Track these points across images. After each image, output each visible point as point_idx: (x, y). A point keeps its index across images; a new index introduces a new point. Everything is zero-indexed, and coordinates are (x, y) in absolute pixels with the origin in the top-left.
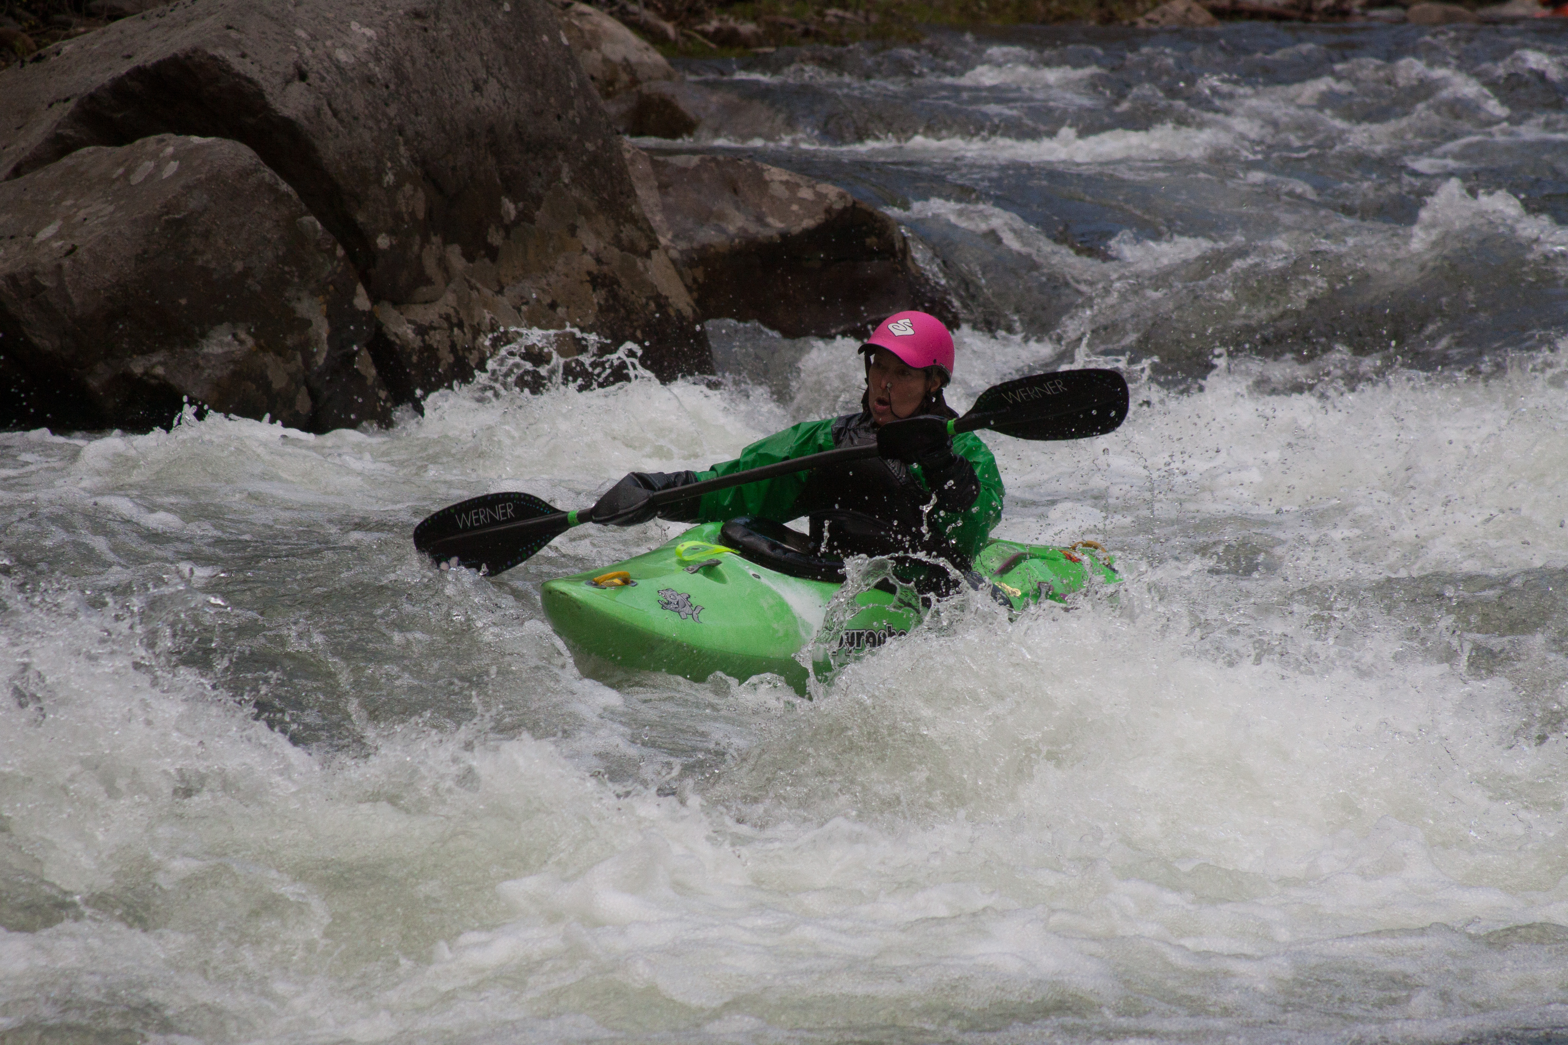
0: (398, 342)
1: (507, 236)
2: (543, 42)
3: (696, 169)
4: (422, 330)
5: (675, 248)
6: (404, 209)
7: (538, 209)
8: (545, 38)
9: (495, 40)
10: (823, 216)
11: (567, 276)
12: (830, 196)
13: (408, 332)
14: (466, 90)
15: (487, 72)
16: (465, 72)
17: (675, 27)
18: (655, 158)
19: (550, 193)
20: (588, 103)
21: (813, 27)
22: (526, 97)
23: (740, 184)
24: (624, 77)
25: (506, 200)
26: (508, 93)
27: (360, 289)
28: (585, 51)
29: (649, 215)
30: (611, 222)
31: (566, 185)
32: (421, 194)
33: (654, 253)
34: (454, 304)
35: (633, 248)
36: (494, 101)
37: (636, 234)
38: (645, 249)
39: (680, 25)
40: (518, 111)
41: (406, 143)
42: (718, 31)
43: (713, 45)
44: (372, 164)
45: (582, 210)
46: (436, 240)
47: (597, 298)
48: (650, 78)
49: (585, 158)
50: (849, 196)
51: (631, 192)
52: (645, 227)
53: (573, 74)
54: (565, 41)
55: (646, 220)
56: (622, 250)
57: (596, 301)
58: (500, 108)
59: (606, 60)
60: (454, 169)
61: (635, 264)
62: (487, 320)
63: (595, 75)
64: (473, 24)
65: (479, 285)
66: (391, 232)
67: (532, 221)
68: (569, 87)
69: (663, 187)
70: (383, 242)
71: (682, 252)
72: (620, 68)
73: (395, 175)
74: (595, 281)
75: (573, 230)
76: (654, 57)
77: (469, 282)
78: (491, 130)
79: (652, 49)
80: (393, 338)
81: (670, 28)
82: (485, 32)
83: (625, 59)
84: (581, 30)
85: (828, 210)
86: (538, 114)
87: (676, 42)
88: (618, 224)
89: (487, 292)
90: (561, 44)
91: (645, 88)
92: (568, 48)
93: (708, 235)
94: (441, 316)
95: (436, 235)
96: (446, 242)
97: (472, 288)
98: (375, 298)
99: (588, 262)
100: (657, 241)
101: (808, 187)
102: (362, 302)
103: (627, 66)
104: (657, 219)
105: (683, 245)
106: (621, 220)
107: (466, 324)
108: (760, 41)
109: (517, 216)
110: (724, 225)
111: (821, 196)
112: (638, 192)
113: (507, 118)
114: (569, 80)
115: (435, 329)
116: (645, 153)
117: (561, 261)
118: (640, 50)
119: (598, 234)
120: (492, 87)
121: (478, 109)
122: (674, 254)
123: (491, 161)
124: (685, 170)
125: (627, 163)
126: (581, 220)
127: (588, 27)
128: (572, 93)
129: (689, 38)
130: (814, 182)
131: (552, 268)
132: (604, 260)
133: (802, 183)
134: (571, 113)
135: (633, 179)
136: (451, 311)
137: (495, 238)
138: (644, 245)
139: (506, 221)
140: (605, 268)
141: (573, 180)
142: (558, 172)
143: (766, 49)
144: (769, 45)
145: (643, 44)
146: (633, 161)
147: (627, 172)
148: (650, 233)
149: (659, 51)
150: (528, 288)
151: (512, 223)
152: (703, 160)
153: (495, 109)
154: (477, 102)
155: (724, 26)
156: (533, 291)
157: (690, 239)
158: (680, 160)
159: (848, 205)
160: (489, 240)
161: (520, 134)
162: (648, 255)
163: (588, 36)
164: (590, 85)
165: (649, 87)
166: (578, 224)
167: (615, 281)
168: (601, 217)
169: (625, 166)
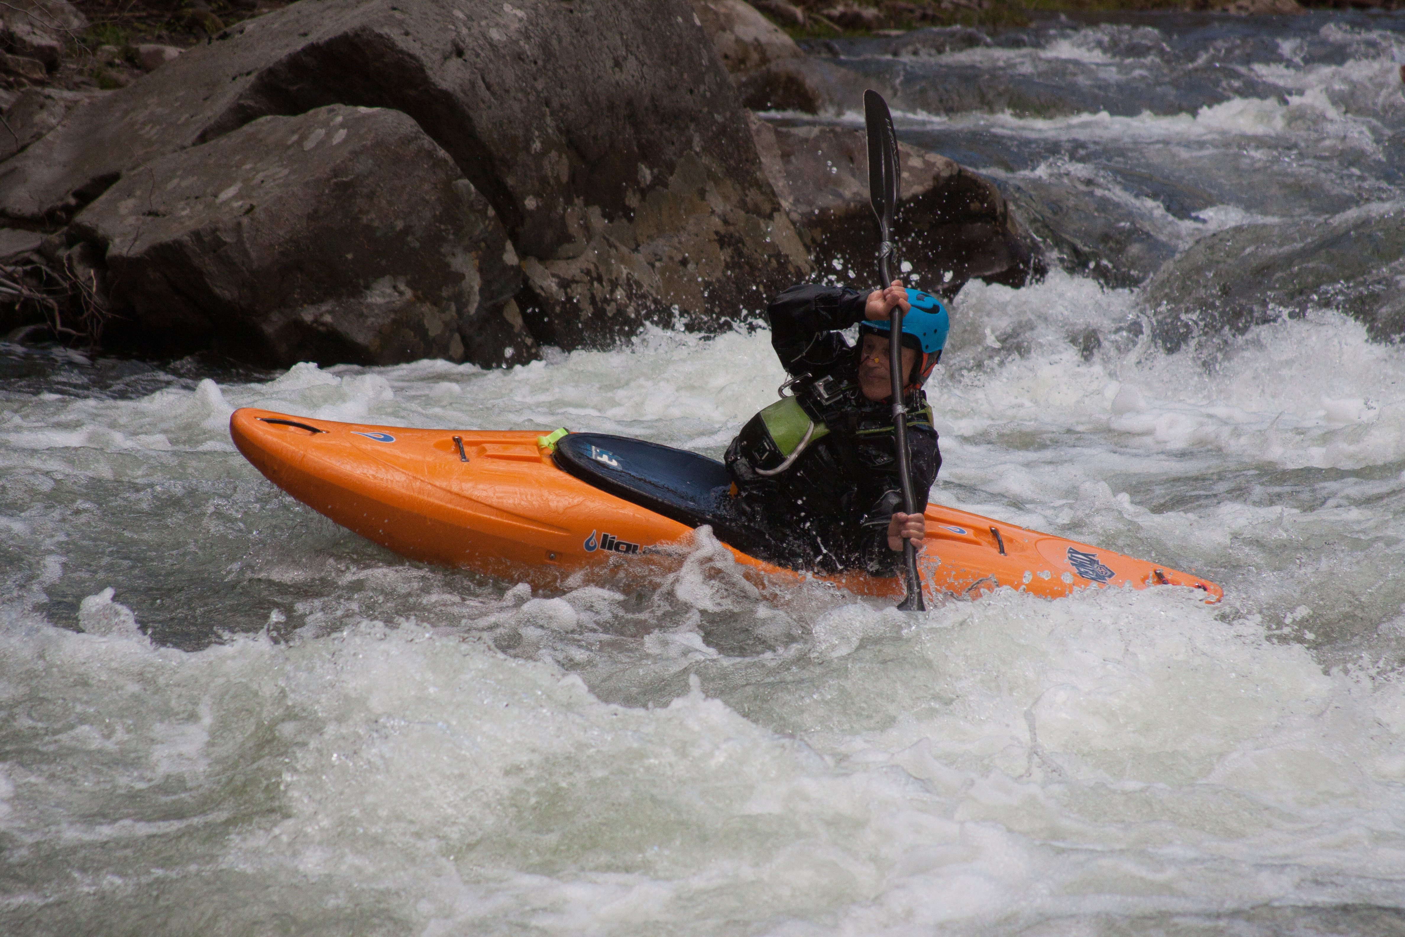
0: (543, 294)
1: (643, 198)
2: (677, 23)
3: (817, 139)
4: (565, 284)
5: (795, 211)
6: (550, 174)
7: (671, 174)
8: (680, 19)
9: (634, 21)
10: (931, 183)
11: (697, 235)
12: (938, 165)
13: (552, 285)
14: (608, 67)
15: (627, 50)
16: (607, 50)
17: (803, 11)
18: (780, 129)
19: (682, 160)
20: (718, 79)
21: (930, 12)
22: (662, 73)
23: (856, 153)
24: (755, 56)
25: (643, 166)
26: (645, 69)
27: (509, 246)
28: (720, 32)
29: (772, 181)
30: (737, 186)
31: (697, 153)
32: (565, 160)
33: (776, 215)
34: (594, 260)
35: (757, 210)
36: (633, 76)
37: (760, 198)
38: (768, 211)
39: (809, 9)
40: (654, 86)
41: (552, 114)
42: (843, 15)
43: (837, 27)
44: (521, 132)
45: (711, 176)
46: (579, 201)
47: (724, 255)
48: (778, 57)
49: (714, 128)
50: (955, 165)
51: (755, 160)
52: (768, 191)
53: (704, 53)
54: (698, 22)
55: (769, 185)
56: (747, 212)
57: (723, 258)
58: (637, 83)
59: (738, 41)
60: (595, 138)
61: (759, 224)
62: (624, 275)
63: (729, 53)
64: (614, 6)
65: (618, 244)
66: (537, 195)
67: (666, 186)
68: (701, 64)
69: (786, 156)
70: (530, 203)
71: (803, 215)
72: (751, 49)
73: (542, 143)
74: (723, 240)
75: (702, 194)
76: (783, 38)
77: (608, 240)
78: (630, 103)
79: (780, 30)
80: (538, 291)
81: (799, 12)
82: (625, 14)
83: (756, 40)
84: (716, 13)
85: (936, 178)
86: (672, 89)
87: (804, 25)
88: (744, 189)
89: (624, 250)
90: (694, 25)
91: (773, 67)
92: (700, 29)
93: (827, 201)
94: (582, 271)
95: (578, 197)
96: (587, 204)
97: (611, 245)
98: (523, 254)
99: (716, 222)
100: (779, 204)
101: (919, 156)
102: (510, 257)
103: (758, 45)
104: (780, 184)
105: (804, 208)
106: (746, 185)
107: (605, 278)
108: (881, 24)
109: (652, 181)
110: (841, 190)
111: (929, 165)
112: (763, 160)
113: (644, 92)
114: (701, 58)
115: (577, 282)
116: (770, 125)
117: (691, 221)
118: (769, 32)
119: (726, 198)
120: (631, 64)
121: (618, 83)
122: (795, 216)
123: (629, 132)
124: (806, 140)
125: (753, 133)
126: (710, 185)
127: (722, 10)
128: (704, 70)
129: (816, 21)
130: (923, 152)
131: (684, 228)
132: (731, 221)
133: (912, 153)
134: (702, 88)
135: (759, 148)
136: (592, 267)
137: (632, 200)
138: (767, 208)
139: (642, 185)
140: (731, 228)
141: (704, 149)
142: (689, 142)
143: (887, 32)
144: (890, 27)
145: (772, 26)
146: (758, 132)
147: (753, 142)
148: (772, 196)
149: (787, 32)
150: (662, 246)
151: (648, 186)
152: (822, 131)
153: (633, 83)
154: (617, 77)
155: (849, 11)
156: (666, 249)
157: (810, 203)
158: (801, 132)
159: (955, 173)
160: (627, 203)
161: (656, 106)
162: (770, 217)
163: (722, 19)
164: (722, 63)
165: (777, 65)
166: (708, 189)
167: (741, 241)
168: (729, 182)
169: (751, 136)
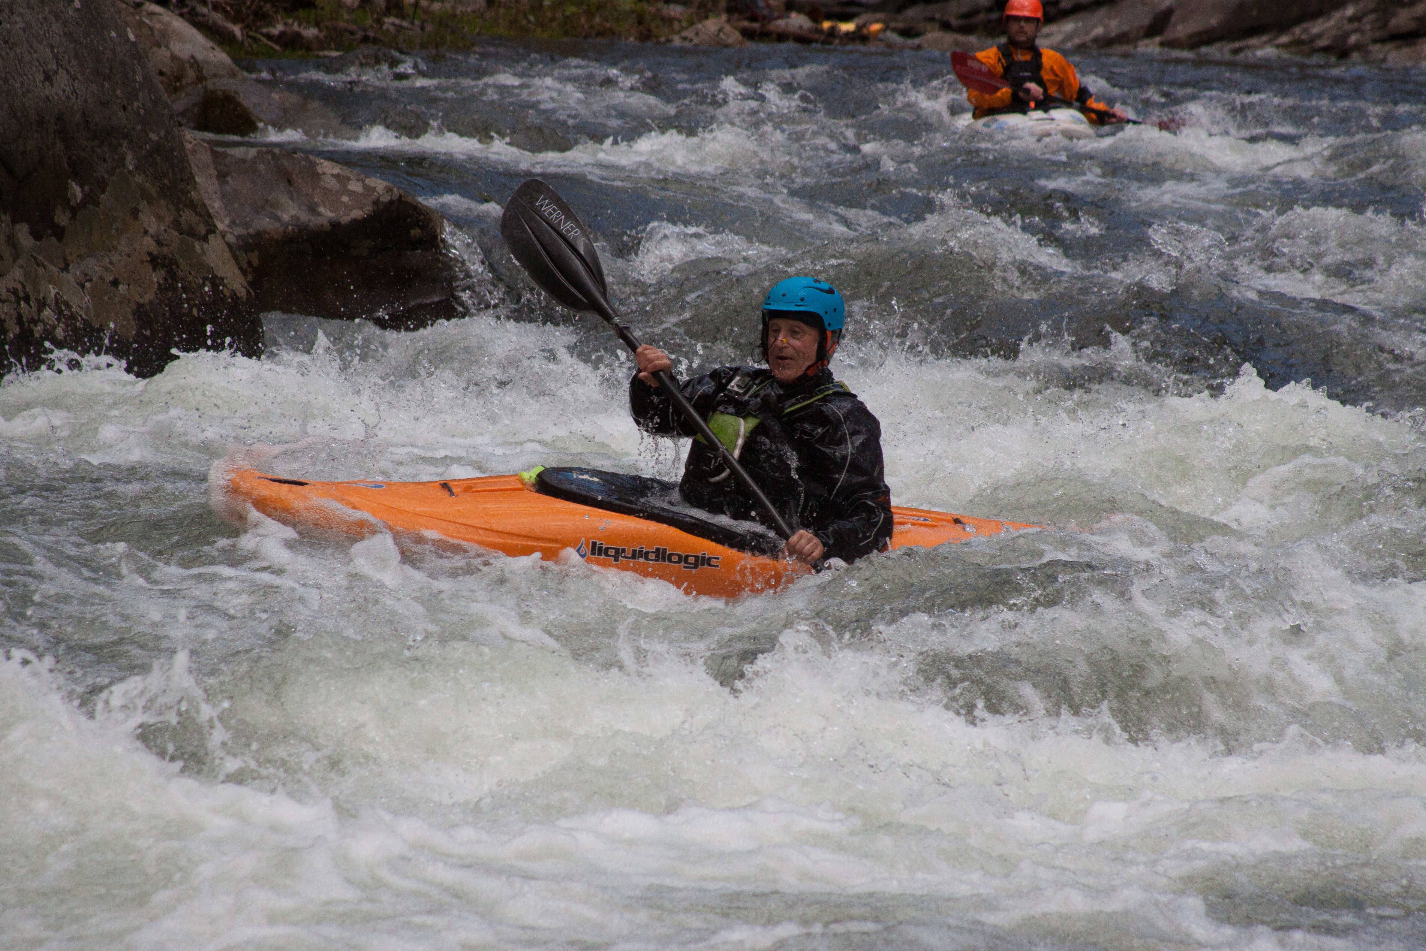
1: (74, 216)
2: (111, 38)
3: (254, 160)
5: (231, 233)
7: (103, 192)
8: (113, 34)
9: (65, 33)
10: (371, 209)
11: (129, 256)
12: (378, 189)
14: (37, 80)
15: (57, 63)
16: (37, 64)
17: (241, 29)
18: (217, 151)
20: (153, 96)
21: (371, 34)
22: (94, 88)
23: (294, 176)
24: (191, 74)
25: (74, 183)
26: (76, 84)
28: (155, 48)
29: (207, 202)
30: (171, 207)
31: (130, 172)
33: (211, 237)
35: (191, 232)
36: (64, 91)
37: (194, 219)
38: (203, 233)
39: (247, 27)
40: (86, 101)
42: (282, 34)
43: (277, 47)
45: (144, 194)
47: (157, 277)
48: (215, 76)
50: (395, 190)
51: (191, 180)
52: (203, 213)
53: (138, 69)
54: (132, 37)
55: (204, 206)
56: (181, 234)
57: (155, 280)
58: (68, 97)
59: (174, 57)
61: (194, 246)
62: (52, 295)
63: (164, 70)
64: (45, 18)
65: (46, 263)
68: (135, 81)
69: (222, 177)
71: (238, 237)
74: (155, 261)
76: (220, 57)
78: (60, 118)
79: (217, 48)
81: (237, 30)
82: (56, 26)
83: (192, 57)
84: (151, 29)
85: (376, 202)
86: (105, 104)
87: (242, 44)
88: (178, 210)
89: (53, 269)
90: (128, 40)
91: (210, 84)
92: (134, 44)
93: (264, 223)
94: (8, 290)
97: (39, 264)
99: (149, 243)
100: (215, 226)
101: (358, 180)
103: (194, 63)
104: (216, 205)
105: (239, 231)
106: (181, 206)
107: (32, 298)
108: (322, 44)
109: (82, 199)
110: (279, 213)
111: (369, 190)
112: (197, 180)
113: (75, 108)
114: (135, 74)
115: (3, 301)
116: (206, 145)
117: (123, 241)
118: (206, 49)
119: (160, 218)
120: (62, 78)
121: (48, 98)
122: (231, 238)
123: (60, 146)
124: (242, 161)
125: (188, 152)
126: (143, 204)
127: (158, 26)
128: (137, 86)
129: (254, 39)
130: (363, 176)
131: (115, 248)
132: (164, 242)
133: (352, 177)
134: (136, 104)
135: (194, 168)
137: (62, 219)
138: (202, 229)
139: (73, 203)
140: (165, 250)
141: (137, 167)
142: (122, 160)
143: (327, 53)
144: (331, 49)
145: (210, 44)
146: (194, 152)
147: (187, 161)
148: (207, 218)
149: (224, 51)
150: (93, 266)
151: (78, 204)
152: (258, 152)
153: (64, 98)
154: (47, 92)
155: (289, 30)
156: (97, 269)
157: (246, 225)
158: (238, 152)
159: (395, 198)
160: (56, 220)
161: (87, 122)
162: (205, 239)
163: (157, 34)
164: (157, 80)
165: (214, 84)
166: (140, 207)
167: (173, 262)
168: (162, 202)
169: (186, 156)
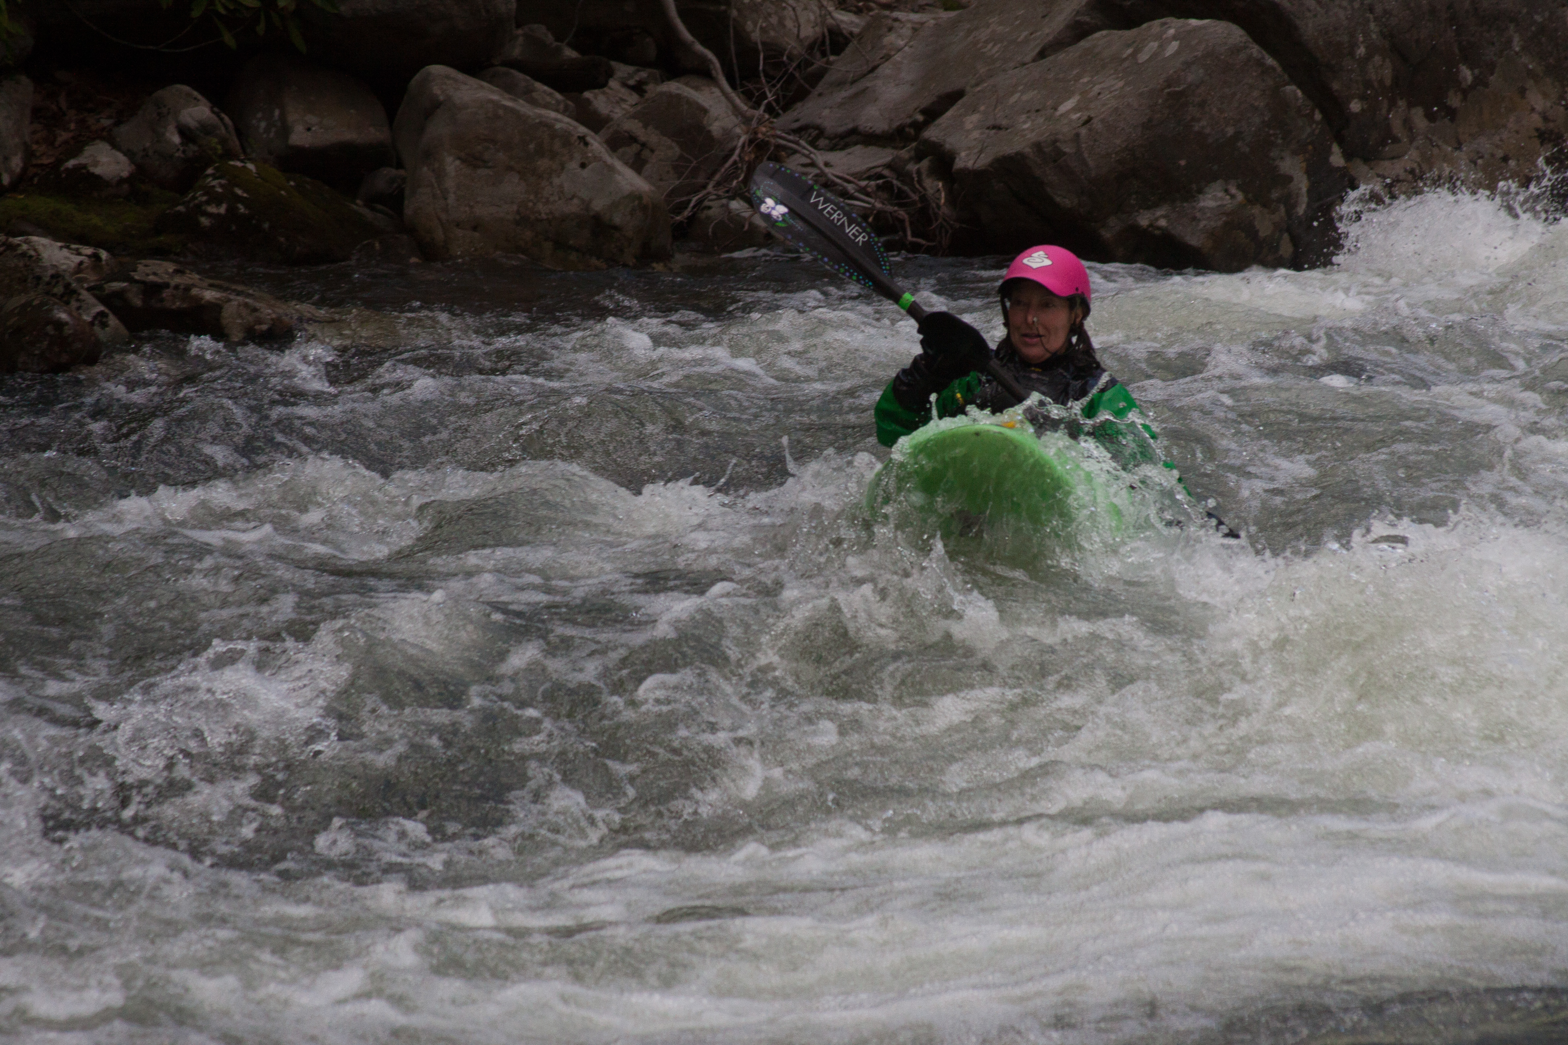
6: (1374, 77)
19: (1503, 60)
27: (1335, 148)
32: (1388, 63)
34: (1418, 159)
41: (1376, 19)
44: (1346, 38)
46: (1402, 103)
49: (1533, 28)
60: (1417, 41)
66: (1363, 98)
67: (1486, 85)
70: (1355, 106)
73: (1367, 48)
75: (1522, 92)
77: (1430, 140)
95: (1401, 99)
96: (1410, 105)
98: (1348, 156)
102: (1337, 159)
136: (1415, 165)
